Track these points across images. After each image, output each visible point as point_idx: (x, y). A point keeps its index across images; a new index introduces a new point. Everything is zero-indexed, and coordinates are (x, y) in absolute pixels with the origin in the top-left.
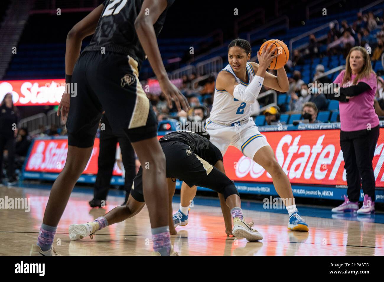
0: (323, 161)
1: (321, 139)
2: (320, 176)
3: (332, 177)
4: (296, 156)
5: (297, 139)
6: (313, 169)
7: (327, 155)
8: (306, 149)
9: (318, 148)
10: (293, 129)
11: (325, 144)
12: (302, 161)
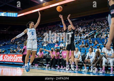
0: (11, 59)
1: (11, 56)
2: (10, 61)
3: (12, 61)
4: (7, 58)
5: (8, 55)
6: (10, 60)
7: (12, 58)
8: (9, 57)
9: (10, 57)
10: (7, 54)
11: (12, 56)
12: (8, 58)
